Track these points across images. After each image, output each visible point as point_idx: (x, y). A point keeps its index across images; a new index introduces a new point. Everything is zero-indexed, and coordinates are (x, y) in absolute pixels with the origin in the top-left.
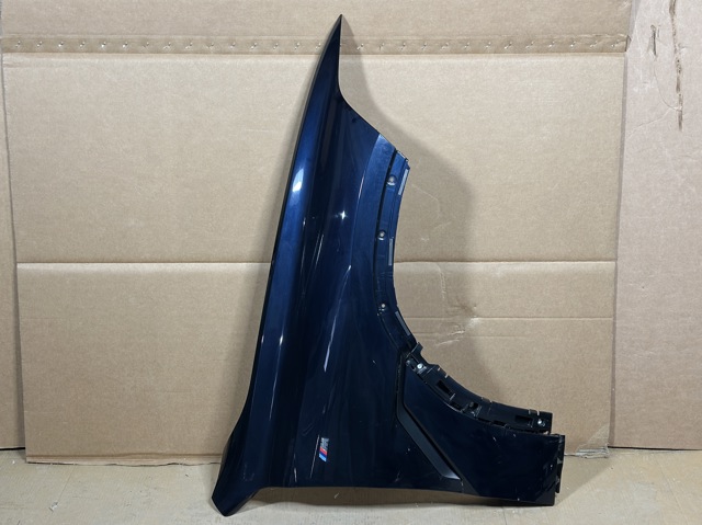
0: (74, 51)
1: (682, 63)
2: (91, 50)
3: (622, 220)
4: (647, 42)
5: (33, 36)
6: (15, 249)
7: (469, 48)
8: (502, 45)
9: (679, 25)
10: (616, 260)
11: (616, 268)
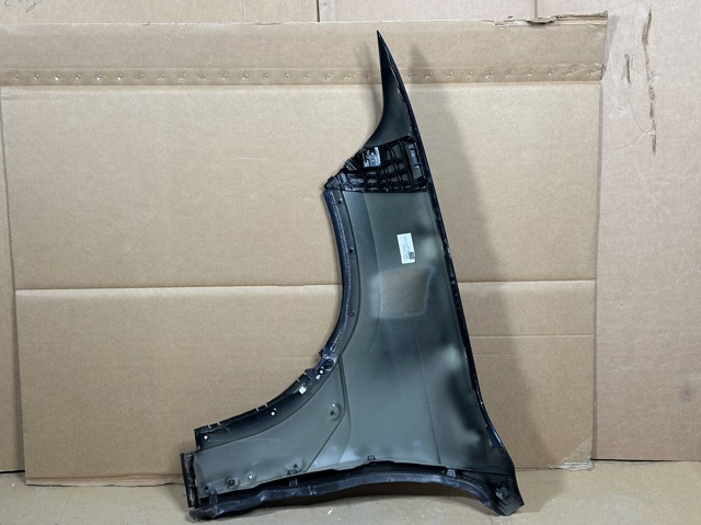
0: (70, 84)
1: (655, 89)
2: (87, 83)
3: (601, 241)
4: (622, 70)
5: (31, 70)
6: (13, 276)
7: (451, 78)
8: (483, 75)
9: (651, 54)
10: (595, 279)
11: (596, 287)
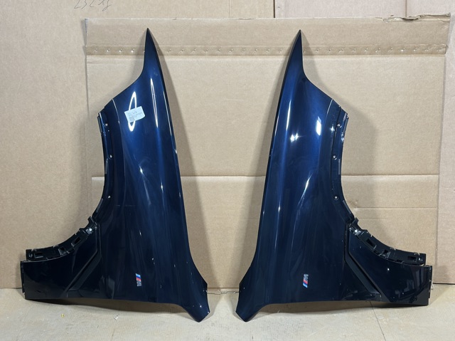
3: (442, 151)
5: (105, 46)
7: (355, 52)
8: (374, 50)
10: (439, 174)
11: (439, 179)
